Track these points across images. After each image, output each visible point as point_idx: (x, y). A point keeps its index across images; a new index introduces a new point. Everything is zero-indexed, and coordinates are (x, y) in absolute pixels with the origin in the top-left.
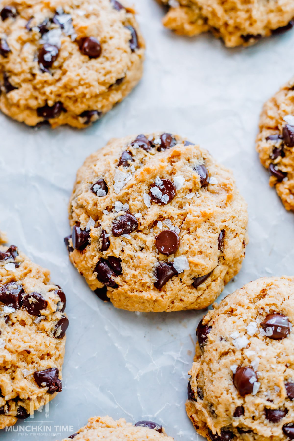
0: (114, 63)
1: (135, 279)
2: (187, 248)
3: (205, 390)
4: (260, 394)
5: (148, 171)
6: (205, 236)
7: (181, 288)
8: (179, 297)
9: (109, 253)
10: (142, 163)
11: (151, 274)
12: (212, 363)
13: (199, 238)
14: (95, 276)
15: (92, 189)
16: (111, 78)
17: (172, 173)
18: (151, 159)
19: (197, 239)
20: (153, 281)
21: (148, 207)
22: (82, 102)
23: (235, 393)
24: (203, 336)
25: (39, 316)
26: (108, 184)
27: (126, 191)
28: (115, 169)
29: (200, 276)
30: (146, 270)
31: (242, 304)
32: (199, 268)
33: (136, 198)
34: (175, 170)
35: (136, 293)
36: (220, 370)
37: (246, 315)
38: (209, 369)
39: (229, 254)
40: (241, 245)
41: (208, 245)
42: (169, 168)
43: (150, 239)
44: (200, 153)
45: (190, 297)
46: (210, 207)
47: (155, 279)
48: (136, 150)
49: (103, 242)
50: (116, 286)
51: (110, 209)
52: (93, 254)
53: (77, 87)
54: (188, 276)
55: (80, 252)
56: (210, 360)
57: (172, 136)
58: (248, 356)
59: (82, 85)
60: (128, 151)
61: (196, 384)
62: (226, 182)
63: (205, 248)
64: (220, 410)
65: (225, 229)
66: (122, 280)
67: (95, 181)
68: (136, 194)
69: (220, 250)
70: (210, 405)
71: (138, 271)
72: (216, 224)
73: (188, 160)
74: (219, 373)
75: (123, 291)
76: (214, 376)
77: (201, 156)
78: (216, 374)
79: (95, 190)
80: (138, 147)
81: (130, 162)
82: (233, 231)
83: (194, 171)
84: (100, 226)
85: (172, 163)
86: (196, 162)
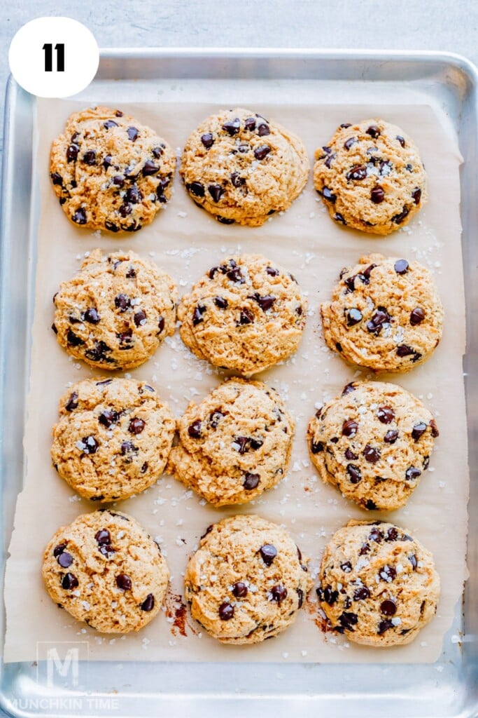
1: (365, 629)
2: (401, 613)
5: (380, 561)
6: (413, 605)
7: (394, 635)
8: (392, 640)
9: (350, 611)
10: (375, 551)
11: (377, 627)
14: (338, 622)
17: (395, 561)
18: (382, 550)
19: (408, 607)
21: (378, 584)
26: (353, 566)
27: (364, 572)
28: (358, 556)
29: (406, 629)
30: (374, 624)
32: (407, 626)
33: (370, 577)
34: (397, 560)
35: (365, 637)
39: (426, 615)
40: (434, 609)
41: (414, 611)
42: (392, 557)
43: (377, 604)
44: (413, 547)
46: (417, 587)
47: (378, 630)
48: (372, 543)
49: (347, 604)
50: (353, 631)
51: (353, 582)
52: (339, 609)
54: (400, 629)
55: (330, 605)
57: (395, 530)
60: (367, 543)
62: (429, 567)
63: (412, 613)
65: (426, 601)
66: (357, 628)
67: (343, 561)
68: (371, 575)
69: (421, 614)
71: (368, 624)
72: (420, 598)
73: (406, 553)
75: (357, 634)
79: (343, 568)
80: (373, 540)
81: (367, 551)
82: (430, 602)
83: (409, 561)
84: (345, 593)
85: (395, 554)
86: (410, 554)
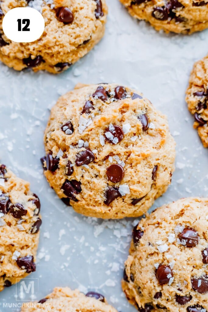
0: (82, 29)
1: (90, 198)
2: (129, 179)
3: (136, 277)
4: (173, 284)
5: (104, 119)
6: (143, 170)
7: (123, 205)
8: (121, 211)
9: (72, 178)
10: (100, 110)
11: (102, 195)
12: (142, 260)
13: (138, 171)
14: (62, 192)
15: (62, 128)
16: (80, 40)
17: (122, 121)
18: (107, 108)
19: (137, 173)
20: (103, 200)
21: (103, 146)
22: (57, 57)
23: (156, 282)
24: (137, 238)
25: (21, 219)
26: (74, 126)
27: (87, 133)
28: (79, 115)
29: (137, 198)
30: (99, 192)
31: (166, 220)
32: (137, 194)
33: (94, 139)
34: (124, 118)
35: (90, 207)
36: (147, 265)
37: (168, 228)
38: (139, 263)
39: (159, 182)
40: (169, 175)
41: (145, 177)
42: (119, 116)
43: (103, 170)
44: (143, 105)
45: (129, 211)
46: (148, 149)
47: (105, 198)
48: (96, 100)
49: (69, 170)
50: (77, 201)
51: (75, 145)
52: (61, 177)
53: (53, 47)
54: (129, 198)
55: (52, 173)
56: (140, 257)
57: (123, 88)
58: (167, 258)
59: (58, 45)
60: (90, 101)
61: (129, 271)
62: (161, 128)
63: (142, 180)
64: (145, 292)
65: (158, 165)
66: (81, 197)
67: (64, 122)
68: (94, 136)
69: (153, 180)
70: (138, 287)
71: (93, 192)
72: (151, 161)
73: (134, 111)
74: (146, 267)
75: (81, 205)
76: (142, 269)
77: (144, 107)
78: (144, 268)
79: (64, 130)
80: (98, 98)
81: (91, 110)
82: (163, 166)
83: (138, 120)
84: (67, 157)
85: (123, 112)
86: (140, 112)
